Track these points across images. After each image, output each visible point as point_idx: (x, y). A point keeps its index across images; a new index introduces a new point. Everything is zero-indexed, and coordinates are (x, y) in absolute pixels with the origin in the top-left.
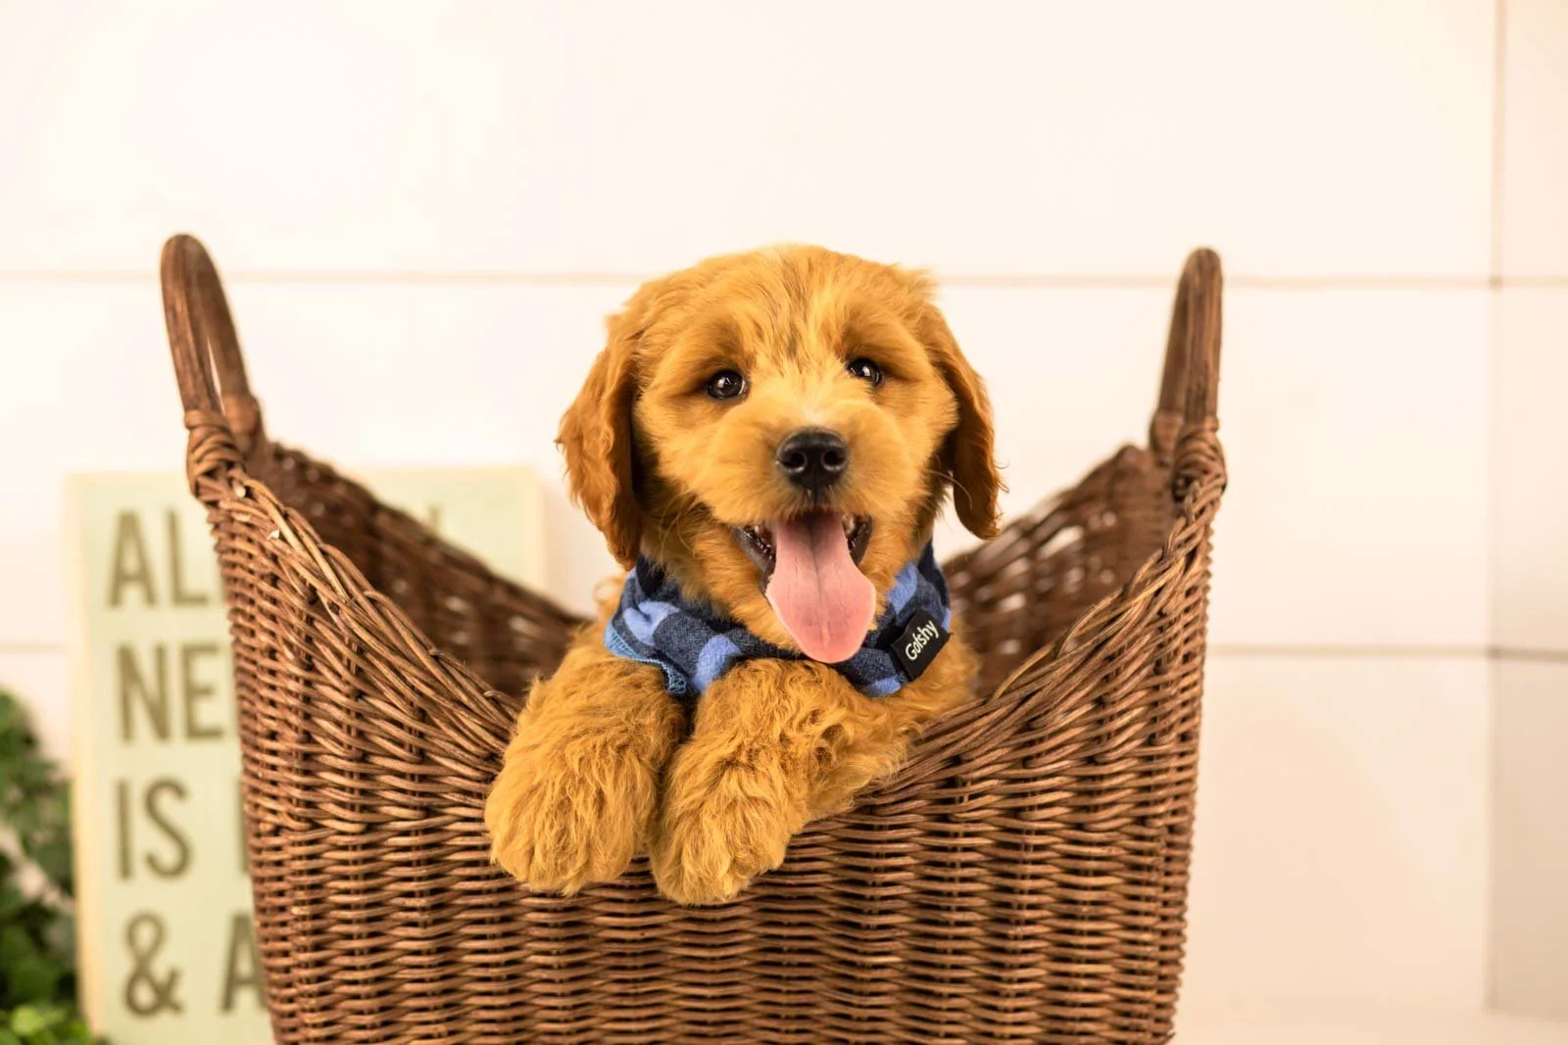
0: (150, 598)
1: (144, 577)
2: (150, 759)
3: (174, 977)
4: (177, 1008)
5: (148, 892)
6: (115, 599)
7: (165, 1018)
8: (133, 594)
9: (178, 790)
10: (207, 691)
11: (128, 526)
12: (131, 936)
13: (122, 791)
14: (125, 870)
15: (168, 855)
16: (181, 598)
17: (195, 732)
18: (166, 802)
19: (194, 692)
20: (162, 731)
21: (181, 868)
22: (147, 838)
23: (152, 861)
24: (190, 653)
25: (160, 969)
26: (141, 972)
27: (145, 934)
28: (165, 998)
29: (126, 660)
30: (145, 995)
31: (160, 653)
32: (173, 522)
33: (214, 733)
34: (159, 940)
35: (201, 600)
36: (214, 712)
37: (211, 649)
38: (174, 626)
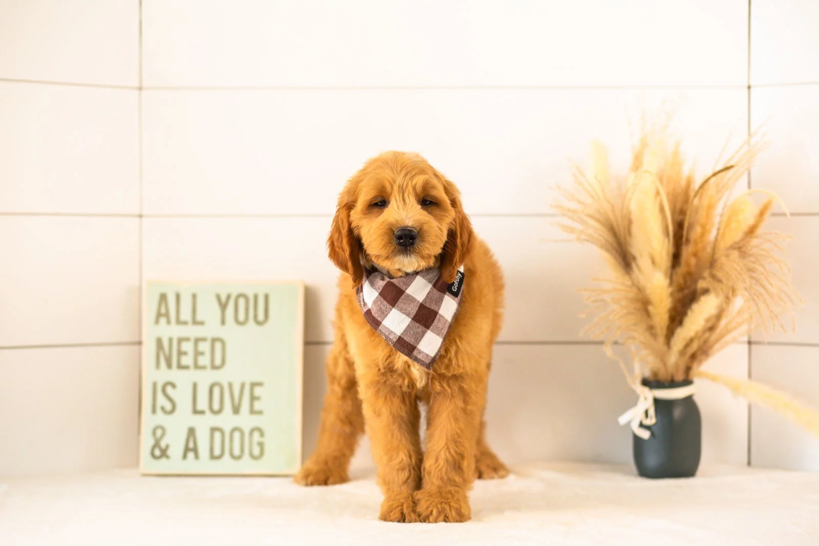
0: (169, 322)
1: (167, 315)
2: (164, 375)
3: (167, 447)
4: (168, 457)
5: (161, 419)
6: (157, 322)
7: (164, 460)
8: (163, 320)
9: (173, 386)
10: (185, 353)
11: (163, 298)
12: (154, 433)
13: (155, 385)
14: (154, 411)
15: (168, 406)
16: (179, 322)
17: (180, 367)
18: (169, 390)
19: (181, 353)
20: (169, 366)
21: (172, 411)
22: (161, 401)
23: (163, 408)
24: (180, 340)
25: (163, 444)
26: (157, 444)
27: (159, 432)
28: (164, 453)
29: (159, 342)
30: (157, 452)
31: (171, 340)
32: (178, 297)
33: (186, 367)
34: (163, 435)
35: (185, 323)
36: (187, 360)
37: (187, 339)
38: (176, 331)
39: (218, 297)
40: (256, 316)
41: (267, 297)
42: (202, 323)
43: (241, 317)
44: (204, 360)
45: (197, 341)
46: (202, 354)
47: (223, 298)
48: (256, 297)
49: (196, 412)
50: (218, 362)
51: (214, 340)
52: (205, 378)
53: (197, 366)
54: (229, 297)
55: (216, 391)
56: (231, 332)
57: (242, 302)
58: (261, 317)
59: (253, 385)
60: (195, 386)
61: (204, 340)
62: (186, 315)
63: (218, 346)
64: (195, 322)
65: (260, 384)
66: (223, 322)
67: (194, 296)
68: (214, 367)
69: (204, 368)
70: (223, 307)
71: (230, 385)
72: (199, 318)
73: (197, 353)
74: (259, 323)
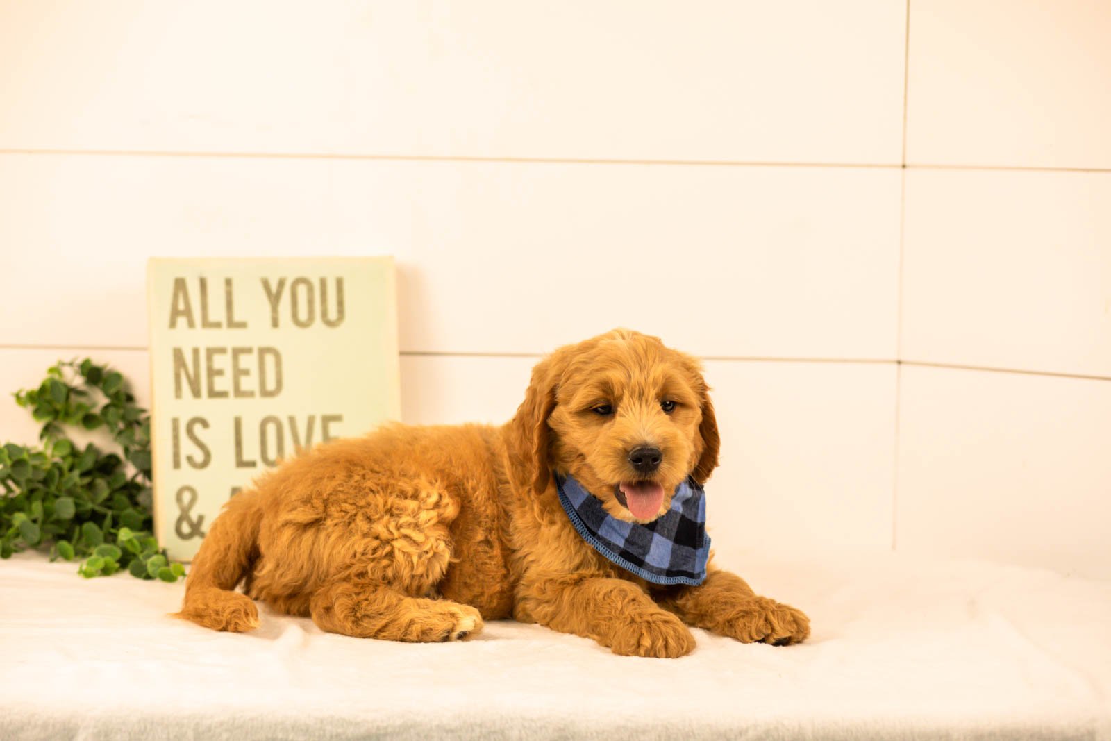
0: (191, 324)
1: (188, 312)
2: (189, 407)
3: (201, 519)
4: (200, 535)
5: (187, 475)
6: (173, 324)
7: (195, 539)
8: (182, 321)
9: (205, 424)
10: (220, 373)
11: (180, 285)
12: (179, 498)
13: (175, 422)
14: (177, 464)
15: (199, 457)
16: (206, 324)
17: (213, 394)
18: (198, 429)
19: (213, 373)
20: (196, 393)
21: (205, 464)
22: (187, 447)
23: (190, 459)
24: (211, 352)
25: (194, 515)
26: (184, 517)
27: (187, 497)
28: (196, 530)
29: (178, 355)
30: (186, 529)
31: (196, 352)
32: (203, 284)
33: (223, 394)
34: (193, 500)
35: (217, 325)
36: (222, 383)
37: (222, 351)
38: (203, 338)
39: (266, 284)
40: (324, 314)
41: (340, 283)
42: (242, 325)
43: (303, 315)
44: (249, 383)
45: (237, 352)
46: (246, 372)
47: (274, 288)
48: (323, 283)
49: (241, 463)
50: (271, 385)
51: (263, 351)
52: (253, 411)
53: (238, 392)
54: (281, 283)
55: (271, 429)
56: (287, 338)
57: (302, 290)
58: (333, 314)
59: (327, 420)
60: (238, 424)
61: (248, 351)
62: (217, 312)
63: (270, 359)
64: (232, 324)
65: (337, 418)
66: (275, 324)
67: (228, 282)
68: (265, 393)
69: (251, 394)
70: (274, 299)
71: (292, 420)
72: (237, 317)
73: (239, 373)
74: (330, 324)
